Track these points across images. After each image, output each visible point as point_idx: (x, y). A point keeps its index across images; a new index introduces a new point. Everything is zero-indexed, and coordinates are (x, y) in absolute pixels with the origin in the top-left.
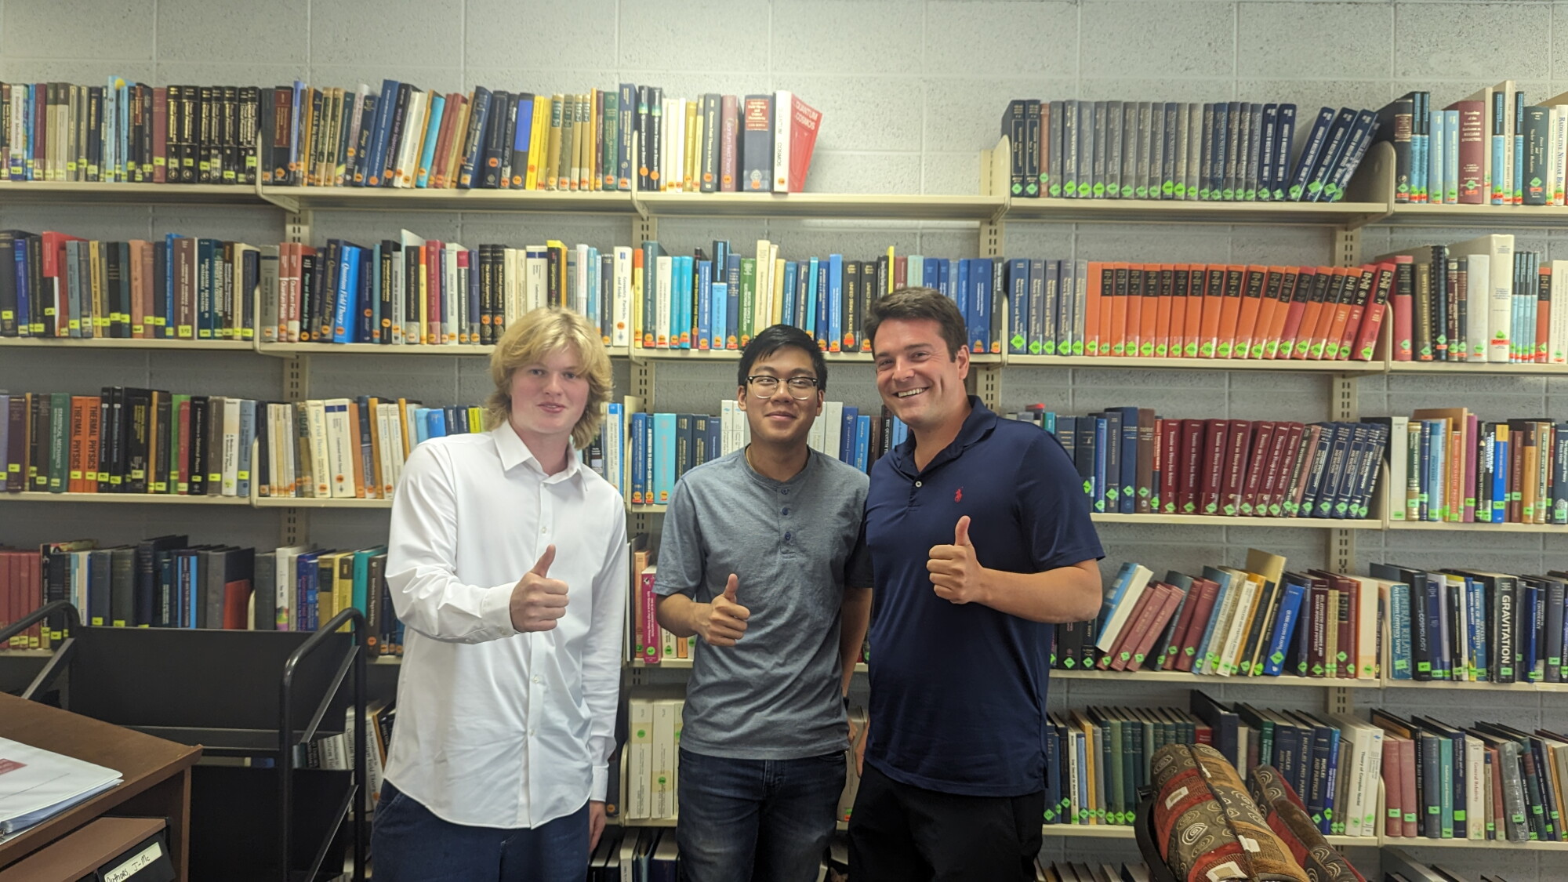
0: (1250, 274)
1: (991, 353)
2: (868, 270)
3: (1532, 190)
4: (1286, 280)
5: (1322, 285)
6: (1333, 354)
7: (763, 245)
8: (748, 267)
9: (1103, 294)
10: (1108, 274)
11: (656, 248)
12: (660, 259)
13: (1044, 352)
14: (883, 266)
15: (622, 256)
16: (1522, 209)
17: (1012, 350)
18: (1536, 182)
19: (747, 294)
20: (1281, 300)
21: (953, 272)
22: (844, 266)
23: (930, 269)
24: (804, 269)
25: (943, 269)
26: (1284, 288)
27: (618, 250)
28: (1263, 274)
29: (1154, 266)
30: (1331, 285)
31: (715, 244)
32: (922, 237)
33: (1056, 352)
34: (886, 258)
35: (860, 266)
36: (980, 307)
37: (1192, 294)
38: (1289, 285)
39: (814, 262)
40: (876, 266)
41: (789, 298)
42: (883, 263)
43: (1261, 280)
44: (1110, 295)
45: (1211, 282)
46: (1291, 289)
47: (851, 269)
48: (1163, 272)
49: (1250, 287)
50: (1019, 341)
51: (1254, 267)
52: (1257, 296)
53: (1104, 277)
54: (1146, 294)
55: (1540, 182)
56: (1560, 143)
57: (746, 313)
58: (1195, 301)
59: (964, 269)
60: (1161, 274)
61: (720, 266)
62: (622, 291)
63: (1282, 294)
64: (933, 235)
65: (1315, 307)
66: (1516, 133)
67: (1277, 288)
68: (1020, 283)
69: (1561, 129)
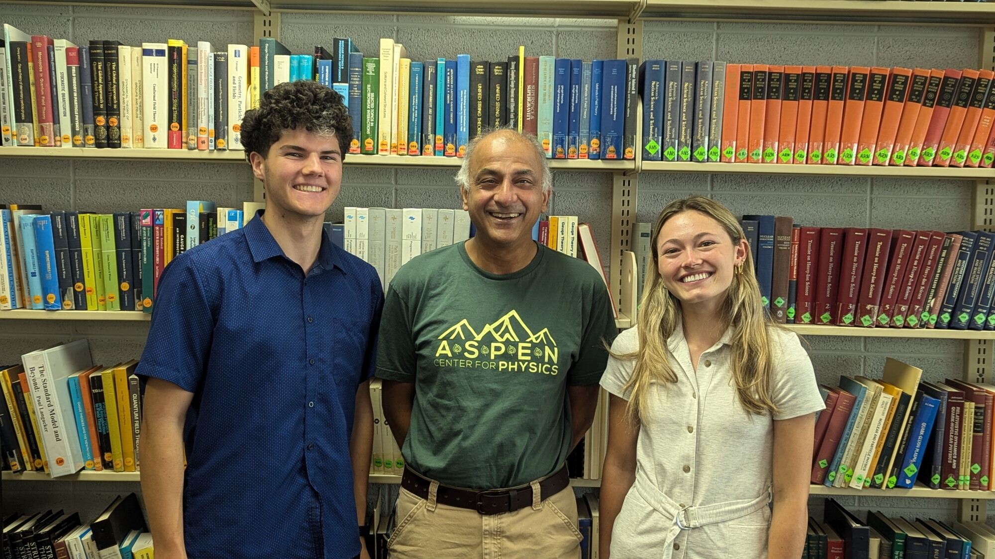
0: (894, 77)
1: (624, 159)
2: (497, 71)
4: (931, 84)
5: (967, 89)
6: (976, 162)
7: (386, 44)
8: (371, 67)
9: (742, 97)
10: (746, 77)
11: (274, 46)
12: (278, 58)
13: (679, 159)
14: (513, 67)
15: (237, 54)
17: (646, 156)
19: (370, 96)
20: (924, 104)
21: (586, 73)
22: (472, 66)
23: (561, 71)
24: (431, 70)
25: (576, 70)
26: (928, 92)
27: (232, 48)
28: (907, 77)
29: (795, 69)
30: (976, 89)
31: (336, 41)
32: (557, 36)
33: (692, 159)
34: (517, 59)
35: (488, 66)
36: (614, 110)
37: (834, 98)
38: (933, 89)
39: (441, 63)
40: (506, 66)
41: (416, 101)
42: (513, 64)
43: (905, 83)
44: (749, 98)
45: (853, 85)
46: (935, 93)
47: (480, 70)
48: (804, 74)
49: (893, 91)
50: (654, 147)
51: (898, 70)
52: (901, 100)
53: (742, 80)
54: (786, 98)
57: (370, 115)
58: (837, 105)
59: (597, 71)
60: (802, 77)
61: (341, 65)
62: (237, 91)
63: (926, 98)
64: (570, 33)
65: (960, 112)
67: (921, 93)
68: (653, 86)
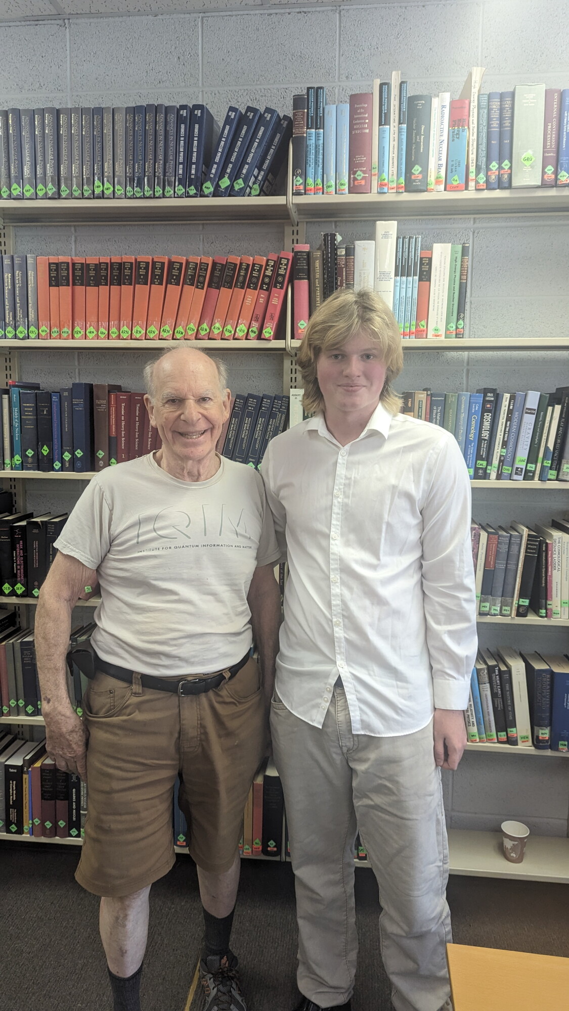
0: (171, 264)
3: (413, 177)
4: (201, 269)
5: (231, 273)
6: (240, 334)
9: (50, 285)
10: (53, 267)
13: (6, 337)
16: (406, 197)
18: (417, 169)
20: (197, 287)
26: (199, 276)
28: (182, 264)
29: (92, 260)
33: (16, 336)
37: (124, 284)
38: (204, 273)
43: (180, 269)
44: (57, 285)
46: (206, 277)
48: (101, 264)
49: (172, 276)
51: (174, 258)
52: (178, 284)
53: (50, 270)
54: (97, 284)
55: (420, 169)
56: (442, 131)
58: (127, 289)
60: (98, 267)
63: (198, 281)
65: (225, 292)
66: (400, 123)
67: (193, 276)
69: (442, 117)
